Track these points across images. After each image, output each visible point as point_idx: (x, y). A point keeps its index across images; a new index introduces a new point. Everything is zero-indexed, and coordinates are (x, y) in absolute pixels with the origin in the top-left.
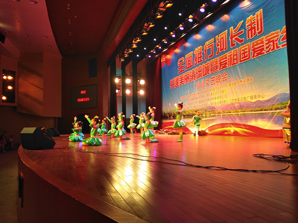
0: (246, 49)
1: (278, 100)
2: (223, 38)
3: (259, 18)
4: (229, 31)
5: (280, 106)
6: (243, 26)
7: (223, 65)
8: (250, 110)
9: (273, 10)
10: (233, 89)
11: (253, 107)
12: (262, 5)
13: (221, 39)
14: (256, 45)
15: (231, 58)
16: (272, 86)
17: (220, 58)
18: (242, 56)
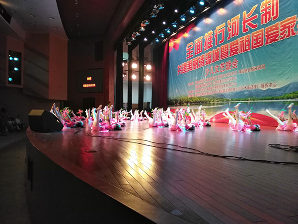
1: (291, 89)
3: (275, 2)
6: (257, 11)
7: (234, 51)
8: (260, 98)
10: (243, 76)
11: (263, 96)
13: (233, 24)
14: (270, 31)
15: (243, 44)
16: (286, 74)
17: (231, 44)
18: (255, 42)
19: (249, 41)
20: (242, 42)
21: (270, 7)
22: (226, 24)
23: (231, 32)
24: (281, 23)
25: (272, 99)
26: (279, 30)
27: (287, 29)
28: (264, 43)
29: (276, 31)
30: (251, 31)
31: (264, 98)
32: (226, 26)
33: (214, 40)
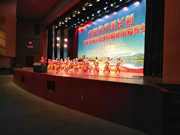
0: (125, 31)
1: (137, 56)
2: (114, 24)
3: (132, 17)
4: (117, 21)
5: (137, 59)
6: (124, 19)
7: (113, 37)
8: (125, 59)
9: (138, 15)
10: (117, 49)
11: (125, 58)
12: (134, 12)
13: (113, 24)
14: (129, 30)
15: (117, 34)
16: (135, 49)
17: (112, 33)
18: (123, 34)
19: (120, 33)
20: (117, 33)
21: (130, 19)
22: (110, 23)
23: (112, 28)
24: (134, 27)
25: (129, 60)
26: (133, 30)
27: (136, 30)
28: (127, 35)
29: (132, 30)
30: (121, 29)
31: (126, 59)
32: (110, 24)
33: (103, 30)
